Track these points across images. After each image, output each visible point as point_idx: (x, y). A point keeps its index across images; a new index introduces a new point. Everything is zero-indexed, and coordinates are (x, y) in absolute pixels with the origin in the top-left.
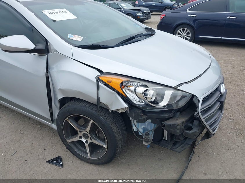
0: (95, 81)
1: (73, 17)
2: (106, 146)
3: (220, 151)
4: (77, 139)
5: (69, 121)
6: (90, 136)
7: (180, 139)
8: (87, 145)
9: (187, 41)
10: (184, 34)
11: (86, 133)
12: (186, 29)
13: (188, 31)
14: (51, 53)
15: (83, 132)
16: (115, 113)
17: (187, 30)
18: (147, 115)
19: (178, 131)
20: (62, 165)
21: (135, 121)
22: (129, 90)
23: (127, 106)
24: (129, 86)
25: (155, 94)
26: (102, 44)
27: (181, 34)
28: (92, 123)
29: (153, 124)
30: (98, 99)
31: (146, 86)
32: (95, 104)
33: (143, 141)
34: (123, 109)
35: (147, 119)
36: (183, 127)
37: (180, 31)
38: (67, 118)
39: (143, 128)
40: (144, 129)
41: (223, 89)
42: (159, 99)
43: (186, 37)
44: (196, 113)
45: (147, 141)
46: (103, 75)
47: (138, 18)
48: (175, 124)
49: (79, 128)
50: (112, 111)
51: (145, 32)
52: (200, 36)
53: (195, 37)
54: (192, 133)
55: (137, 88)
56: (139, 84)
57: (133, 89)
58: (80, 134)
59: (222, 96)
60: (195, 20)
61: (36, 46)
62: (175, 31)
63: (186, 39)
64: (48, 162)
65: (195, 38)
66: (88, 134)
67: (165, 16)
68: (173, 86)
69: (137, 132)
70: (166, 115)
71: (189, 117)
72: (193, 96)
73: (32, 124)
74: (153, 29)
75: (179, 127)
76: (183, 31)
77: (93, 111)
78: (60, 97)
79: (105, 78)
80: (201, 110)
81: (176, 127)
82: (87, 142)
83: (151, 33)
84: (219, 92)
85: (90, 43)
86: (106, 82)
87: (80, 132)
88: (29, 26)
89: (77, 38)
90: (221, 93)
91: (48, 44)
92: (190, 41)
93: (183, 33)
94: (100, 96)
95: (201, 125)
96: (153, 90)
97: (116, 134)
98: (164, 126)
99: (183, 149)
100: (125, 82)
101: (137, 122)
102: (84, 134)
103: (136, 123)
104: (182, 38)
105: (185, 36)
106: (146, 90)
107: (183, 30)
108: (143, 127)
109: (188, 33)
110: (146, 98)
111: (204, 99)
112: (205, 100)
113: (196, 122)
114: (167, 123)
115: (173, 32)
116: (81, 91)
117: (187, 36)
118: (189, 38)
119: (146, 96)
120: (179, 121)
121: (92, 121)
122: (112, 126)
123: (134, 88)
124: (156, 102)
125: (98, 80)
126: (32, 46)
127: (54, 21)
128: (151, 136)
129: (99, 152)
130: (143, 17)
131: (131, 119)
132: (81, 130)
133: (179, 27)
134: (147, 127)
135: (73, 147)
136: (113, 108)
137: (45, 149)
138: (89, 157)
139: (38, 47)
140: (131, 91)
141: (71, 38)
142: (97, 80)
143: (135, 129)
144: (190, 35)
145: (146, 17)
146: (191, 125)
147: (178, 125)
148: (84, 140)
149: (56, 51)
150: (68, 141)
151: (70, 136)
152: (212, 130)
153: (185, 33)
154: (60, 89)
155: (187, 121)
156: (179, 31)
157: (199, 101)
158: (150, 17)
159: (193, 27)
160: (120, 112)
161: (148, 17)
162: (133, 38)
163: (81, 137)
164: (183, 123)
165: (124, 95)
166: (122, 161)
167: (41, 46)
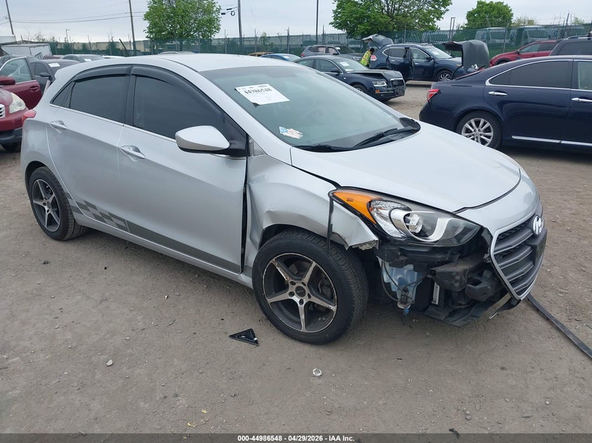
0: (328, 199)
1: (283, 99)
2: (334, 308)
3: (534, 339)
4: (285, 296)
5: (276, 264)
6: (307, 291)
7: (460, 305)
8: (301, 307)
9: (485, 147)
10: (478, 132)
11: (302, 285)
12: (482, 121)
13: (488, 124)
14: (253, 156)
15: (298, 285)
16: (355, 251)
17: (485, 124)
18: (406, 256)
19: (457, 285)
20: (256, 342)
21: (387, 264)
22: (380, 215)
23: (376, 239)
24: (380, 208)
25: (421, 222)
26: (333, 145)
27: (472, 132)
28: (316, 267)
29: (416, 273)
30: (330, 226)
31: (408, 209)
32: (323, 237)
33: (397, 302)
34: (370, 243)
35: (407, 263)
36: (465, 279)
37: (471, 125)
38: (274, 260)
39: (400, 278)
40: (400, 280)
41: (537, 225)
42: (428, 228)
43: (482, 137)
44: (486, 256)
45: (404, 302)
46: (339, 191)
47: (377, 92)
48: (452, 272)
49: (292, 278)
50: (351, 247)
51: (400, 127)
52: (514, 137)
53: (502, 137)
54: (480, 289)
55: (393, 211)
56: (396, 205)
57: (385, 213)
58: (292, 289)
59: (534, 236)
60: (502, 103)
61: (231, 144)
62: (460, 125)
63: (483, 142)
64: (233, 336)
65: (502, 140)
66: (306, 288)
67: (439, 92)
68: (451, 210)
69: (388, 285)
70: (439, 257)
71: (476, 264)
72: (482, 229)
73: (191, 281)
74: (415, 120)
75: (458, 278)
76: (478, 126)
77: (319, 247)
78: (266, 224)
79: (343, 195)
80: (495, 252)
81: (453, 277)
82: (301, 302)
83: (412, 128)
84: (530, 231)
85: (314, 143)
86: (345, 200)
87: (293, 283)
88: (219, 112)
89: (294, 134)
90: (533, 231)
91: (250, 141)
92: (491, 146)
93: (477, 130)
94: (332, 222)
95: (496, 279)
96: (419, 215)
97: (352, 286)
98: (434, 273)
99: (465, 323)
100: (375, 200)
101: (390, 266)
102: (298, 289)
103: (388, 267)
104: (473, 139)
105: (481, 135)
106: (408, 215)
107: (477, 123)
108: (398, 277)
109: (488, 130)
110: (408, 227)
111: (499, 235)
112: (503, 237)
113: (487, 274)
114: (439, 269)
115: (455, 127)
116: (303, 214)
117: (485, 136)
118: (489, 141)
119: (407, 224)
120: (459, 268)
121: (314, 264)
122: (347, 273)
123: (388, 212)
124: (423, 233)
125: (333, 197)
126: (225, 144)
127: (256, 105)
128: (412, 294)
129: (322, 320)
130: (388, 91)
131: (380, 260)
132: (294, 281)
133: (467, 117)
134: (405, 277)
135: (276, 312)
136: (352, 242)
137: (222, 319)
138: (303, 329)
139: (234, 147)
140: (382, 217)
141: (284, 134)
142: (330, 197)
143: (386, 278)
144: (491, 134)
145: (394, 90)
146: (478, 278)
147: (457, 274)
148: (296, 299)
149: (263, 153)
150: (270, 300)
151: (274, 293)
152: (508, 279)
153: (482, 130)
154: (269, 212)
155: (472, 271)
156: (467, 125)
157: (492, 237)
158: (404, 92)
159: (499, 117)
160: (363, 248)
161: (398, 91)
162: (381, 136)
163: (292, 294)
164: (465, 270)
165: (373, 221)
166: (358, 343)
167: (239, 145)
